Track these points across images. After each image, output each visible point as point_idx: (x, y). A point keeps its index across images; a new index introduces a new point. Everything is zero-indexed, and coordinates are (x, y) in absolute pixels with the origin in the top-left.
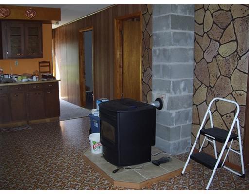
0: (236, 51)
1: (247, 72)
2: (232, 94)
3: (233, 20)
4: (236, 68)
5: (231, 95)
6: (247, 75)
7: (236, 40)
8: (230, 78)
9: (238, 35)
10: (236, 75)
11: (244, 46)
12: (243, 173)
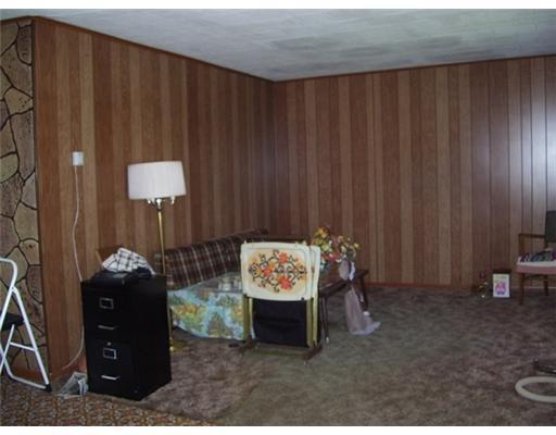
0: (18, 171)
1: (35, 206)
2: (18, 246)
3: (10, 117)
4: (20, 201)
5: (17, 249)
6: (35, 212)
7: (16, 152)
8: (12, 218)
9: (19, 143)
10: (21, 212)
11: (27, 163)
12: (47, 383)
